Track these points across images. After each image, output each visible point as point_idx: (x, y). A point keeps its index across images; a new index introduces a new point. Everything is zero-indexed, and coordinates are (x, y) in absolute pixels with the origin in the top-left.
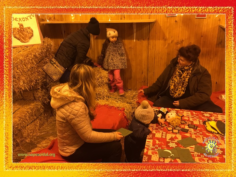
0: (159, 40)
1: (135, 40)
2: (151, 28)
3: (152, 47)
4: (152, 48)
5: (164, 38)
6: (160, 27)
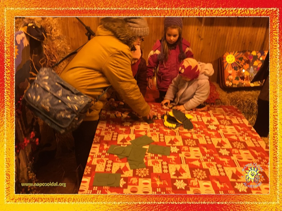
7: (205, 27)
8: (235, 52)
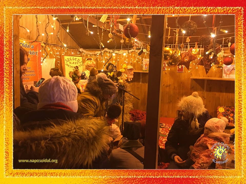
1: (141, 83)
7: (206, 92)
8: (224, 106)
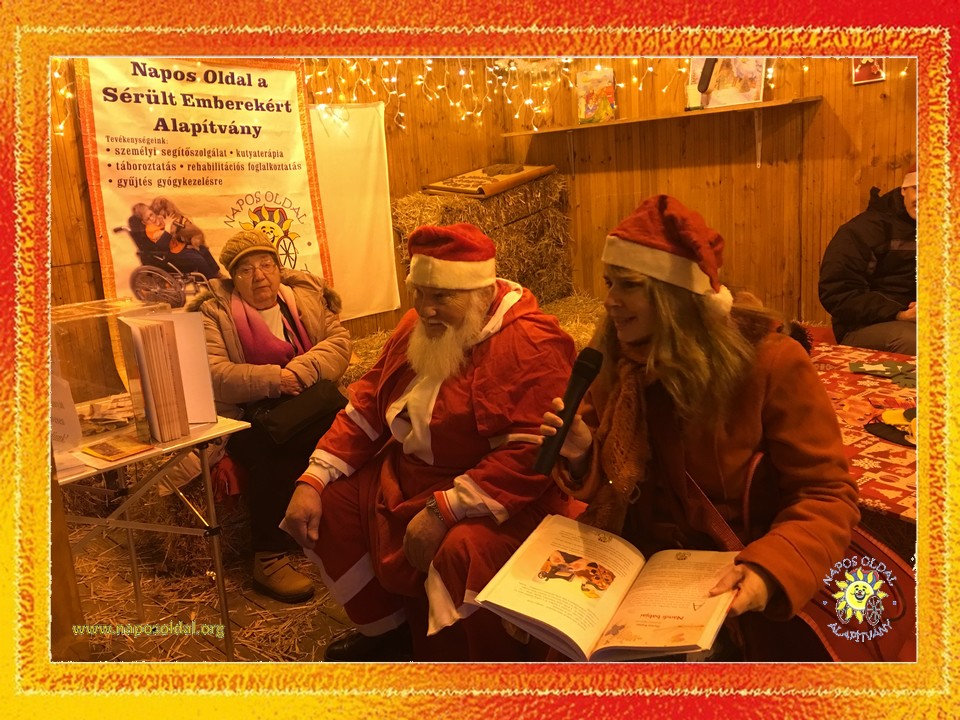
0: (833, 157)
1: (759, 164)
2: (806, 124)
3: (811, 181)
4: (810, 186)
5: (848, 152)
6: (836, 118)
